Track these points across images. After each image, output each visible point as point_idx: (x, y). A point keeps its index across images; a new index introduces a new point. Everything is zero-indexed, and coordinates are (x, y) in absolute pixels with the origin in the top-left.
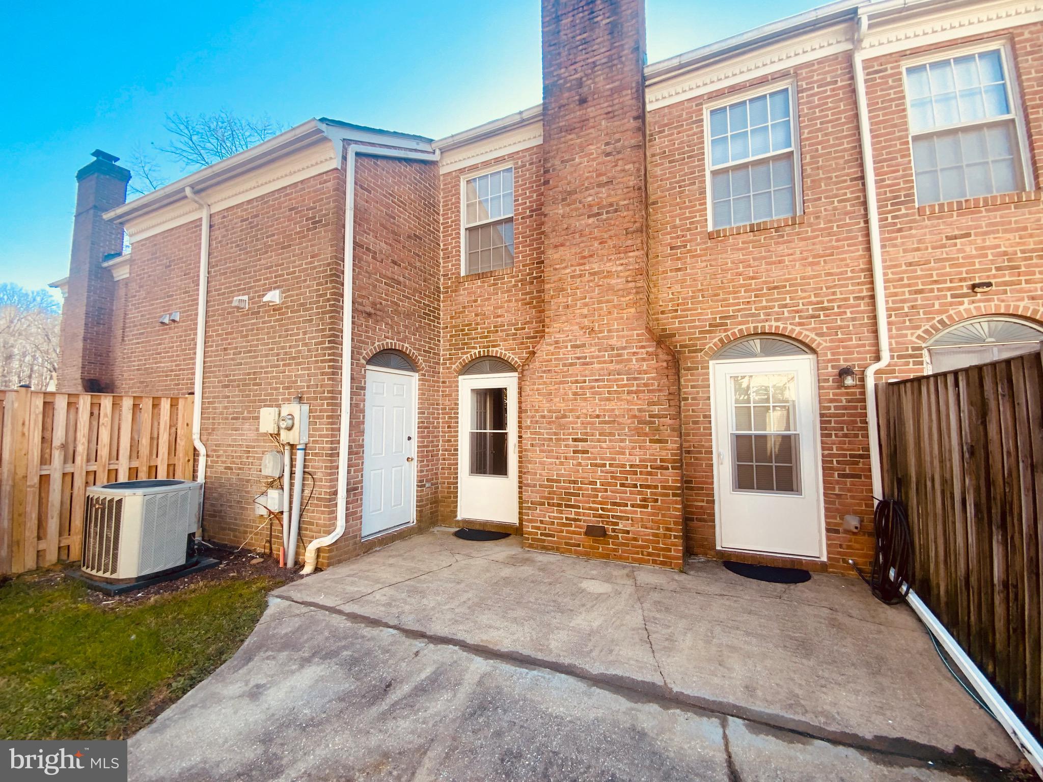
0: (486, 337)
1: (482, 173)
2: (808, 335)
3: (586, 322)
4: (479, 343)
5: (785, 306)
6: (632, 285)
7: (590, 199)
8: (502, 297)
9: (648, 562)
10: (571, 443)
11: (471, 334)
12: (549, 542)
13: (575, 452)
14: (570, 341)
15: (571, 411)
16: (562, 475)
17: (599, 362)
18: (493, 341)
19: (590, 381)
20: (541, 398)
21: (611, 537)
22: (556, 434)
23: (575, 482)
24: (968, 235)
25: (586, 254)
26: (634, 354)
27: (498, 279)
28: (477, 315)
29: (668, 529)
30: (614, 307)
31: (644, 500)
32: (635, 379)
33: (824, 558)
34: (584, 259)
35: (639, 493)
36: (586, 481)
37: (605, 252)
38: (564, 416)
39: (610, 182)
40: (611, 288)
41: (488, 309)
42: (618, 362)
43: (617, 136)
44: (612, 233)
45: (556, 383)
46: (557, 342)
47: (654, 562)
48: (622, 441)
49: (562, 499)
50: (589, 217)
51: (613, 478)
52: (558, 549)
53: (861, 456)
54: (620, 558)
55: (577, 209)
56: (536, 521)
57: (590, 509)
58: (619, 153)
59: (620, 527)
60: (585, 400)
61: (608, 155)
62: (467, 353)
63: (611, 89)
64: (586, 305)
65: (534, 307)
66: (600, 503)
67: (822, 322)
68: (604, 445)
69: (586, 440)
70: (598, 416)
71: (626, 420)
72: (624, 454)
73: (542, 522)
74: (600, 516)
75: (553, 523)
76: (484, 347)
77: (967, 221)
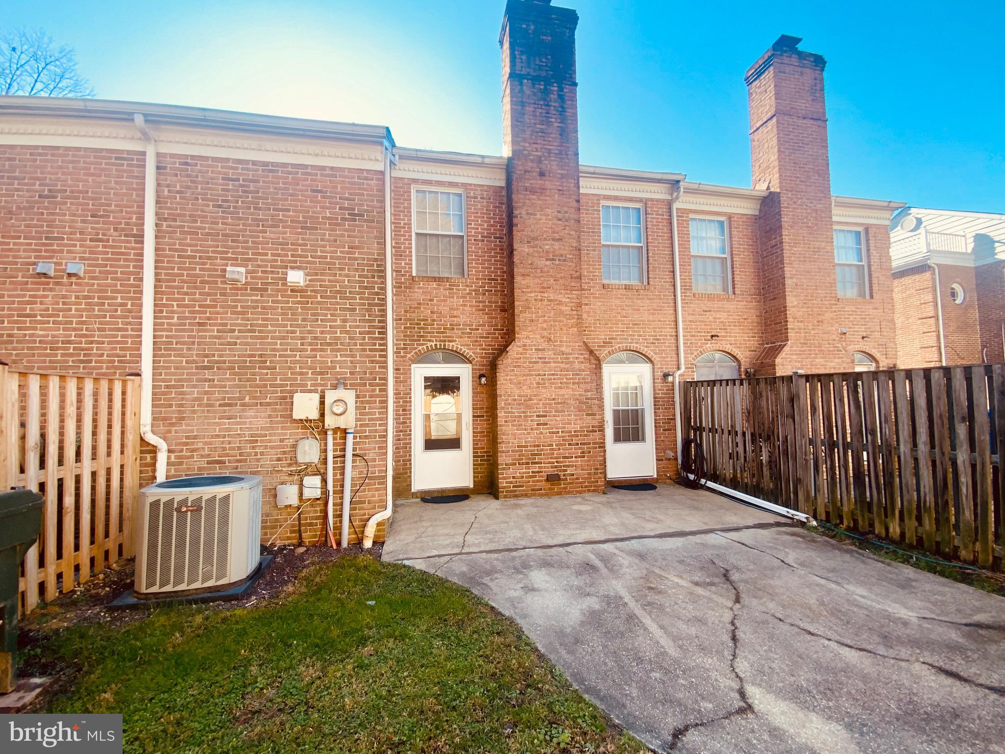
0: (442, 333)
1: (433, 189)
2: (650, 354)
3: (545, 333)
4: (435, 337)
5: (640, 336)
6: (575, 312)
7: (547, 247)
8: (456, 301)
9: (585, 491)
10: (535, 418)
11: (427, 328)
12: (519, 491)
13: (538, 425)
14: (535, 345)
15: (535, 395)
16: (529, 442)
17: (555, 362)
18: (450, 337)
19: (549, 375)
20: (512, 386)
21: (563, 480)
22: (524, 412)
23: (538, 446)
24: (710, 311)
25: (545, 285)
26: (577, 358)
27: (453, 285)
28: (432, 312)
29: (597, 469)
30: (564, 325)
31: (583, 453)
32: (578, 375)
33: (655, 476)
34: (544, 289)
35: (580, 448)
36: (546, 444)
37: (558, 287)
38: (531, 400)
39: (560, 240)
40: (561, 313)
41: (445, 310)
42: (566, 363)
43: (566, 209)
44: (562, 275)
45: (524, 375)
46: (524, 346)
47: (589, 491)
48: (569, 415)
49: (529, 459)
50: (547, 260)
51: (563, 440)
52: (526, 495)
53: (671, 419)
54: (569, 493)
55: (538, 252)
56: (509, 478)
57: (549, 463)
58: (567, 221)
59: (568, 472)
60: (545, 388)
61: (559, 220)
62: (423, 345)
63: (562, 174)
64: (545, 321)
65: (487, 314)
66: (556, 458)
67: (657, 347)
68: (558, 419)
69: (545, 416)
70: (554, 399)
71: (572, 402)
72: (570, 424)
73: (514, 477)
74: (556, 467)
75: (522, 477)
76: (441, 341)
77: (709, 304)
